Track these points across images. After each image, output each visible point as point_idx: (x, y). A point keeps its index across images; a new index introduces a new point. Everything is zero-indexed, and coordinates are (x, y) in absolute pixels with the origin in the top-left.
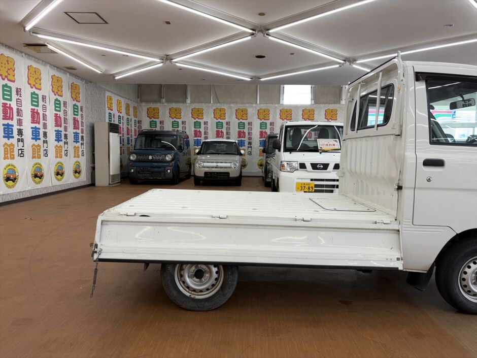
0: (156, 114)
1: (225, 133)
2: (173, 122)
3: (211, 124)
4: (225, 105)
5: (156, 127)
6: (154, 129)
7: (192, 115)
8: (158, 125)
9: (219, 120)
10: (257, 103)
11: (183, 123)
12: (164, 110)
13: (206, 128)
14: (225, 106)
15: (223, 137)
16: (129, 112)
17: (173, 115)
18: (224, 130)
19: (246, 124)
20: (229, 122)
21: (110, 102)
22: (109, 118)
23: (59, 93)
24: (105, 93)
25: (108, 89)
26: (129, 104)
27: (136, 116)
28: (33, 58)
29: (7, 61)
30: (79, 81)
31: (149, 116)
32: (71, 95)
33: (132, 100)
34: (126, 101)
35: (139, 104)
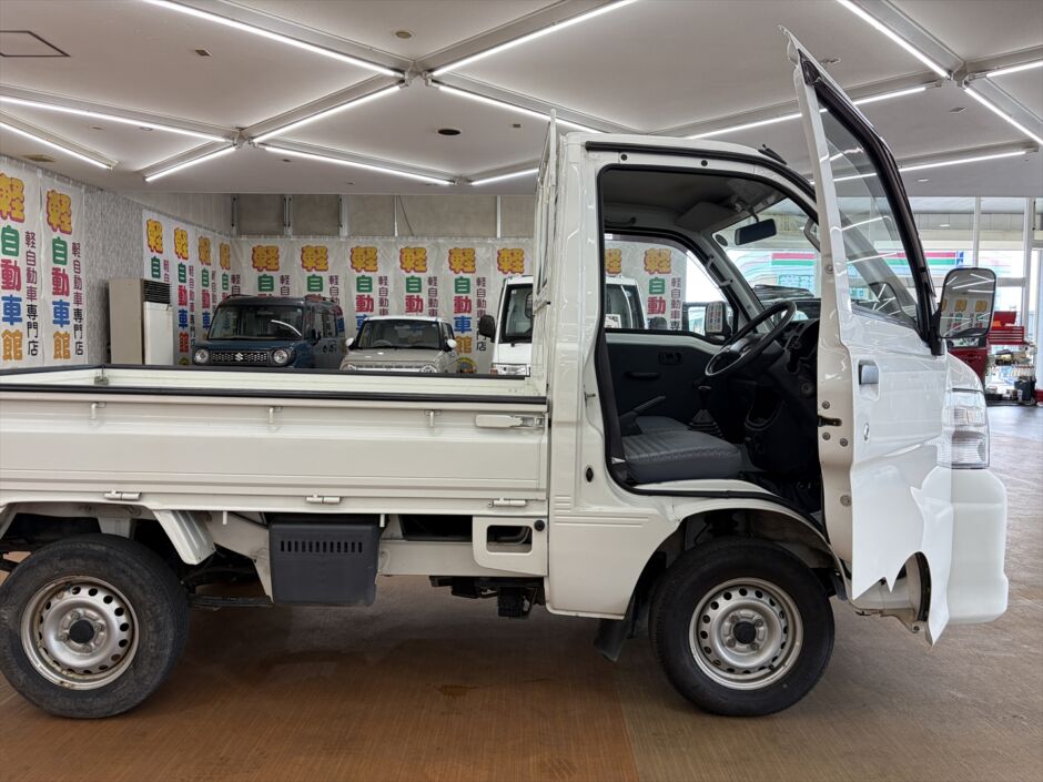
0: (273, 261)
1: (426, 302)
2: (309, 278)
3: (396, 282)
4: (426, 240)
5: (272, 290)
6: (268, 293)
7: (352, 262)
8: (277, 285)
9: (413, 273)
10: (496, 236)
11: (331, 279)
12: (289, 250)
13: (384, 292)
14: (425, 244)
15: (421, 311)
16: (208, 257)
17: (310, 264)
18: (424, 296)
19: (473, 282)
20: (435, 278)
21: (156, 234)
22: (153, 270)
23: (13, 215)
24: (141, 215)
25: (148, 205)
26: (208, 239)
27: (227, 266)
30: (70, 186)
31: (256, 265)
32: (48, 219)
33: (215, 231)
34: (201, 232)
35: (233, 239)
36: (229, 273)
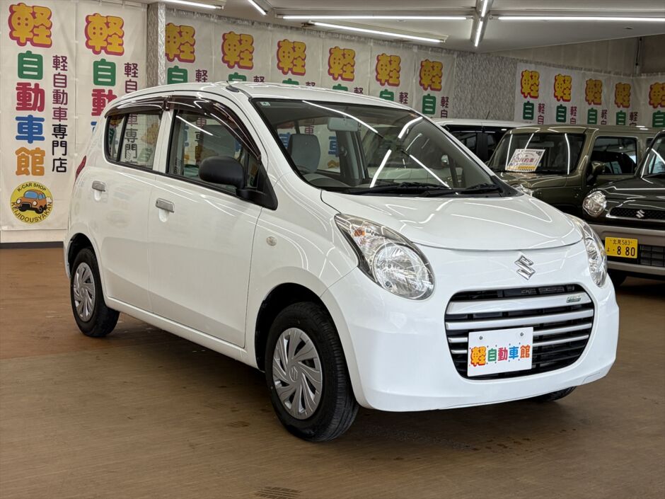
16: (597, 98)
21: (531, 82)
22: (525, 113)
23: (391, 82)
24: (516, 68)
25: (525, 59)
26: (600, 82)
27: (625, 104)
28: (341, 36)
29: (294, 48)
30: (443, 55)
31: (652, 102)
32: (420, 82)
33: (610, 73)
34: (590, 75)
35: (634, 78)
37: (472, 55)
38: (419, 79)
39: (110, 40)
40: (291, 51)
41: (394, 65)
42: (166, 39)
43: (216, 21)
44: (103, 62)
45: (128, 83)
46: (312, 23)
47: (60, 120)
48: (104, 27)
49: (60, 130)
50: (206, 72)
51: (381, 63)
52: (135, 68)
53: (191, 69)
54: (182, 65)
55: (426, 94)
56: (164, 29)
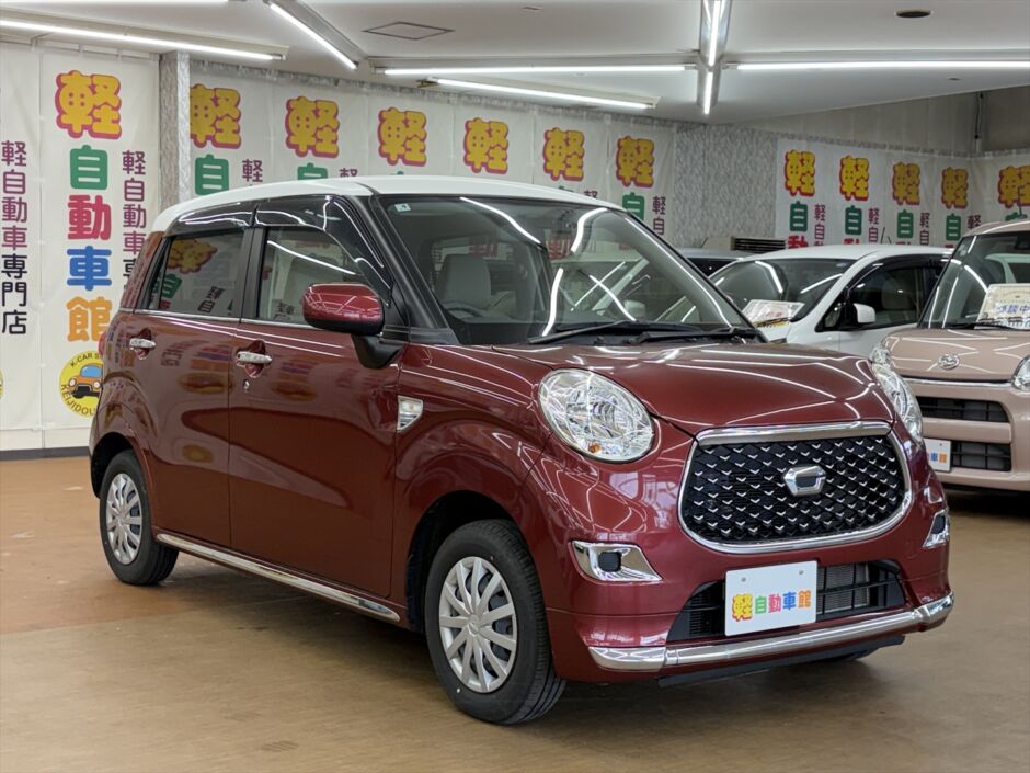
16: (913, 193)
21: (802, 170)
22: (793, 221)
23: (569, 173)
24: (775, 147)
25: (790, 132)
26: (916, 166)
27: (959, 202)
28: (484, 101)
29: (406, 122)
30: (655, 128)
31: (1003, 198)
32: (617, 172)
33: (932, 151)
34: (900, 156)
35: (973, 159)
36: (964, 214)
37: (702, 127)
38: (615, 168)
39: (97, 114)
40: (402, 126)
41: (574, 146)
42: (191, 111)
43: (275, 79)
44: (86, 150)
45: (129, 184)
46: (434, 80)
47: (15, 247)
48: (88, 92)
49: (15, 264)
50: (260, 163)
51: (551, 143)
52: (140, 159)
53: (235, 159)
54: (219, 153)
55: (628, 193)
56: (187, 96)
